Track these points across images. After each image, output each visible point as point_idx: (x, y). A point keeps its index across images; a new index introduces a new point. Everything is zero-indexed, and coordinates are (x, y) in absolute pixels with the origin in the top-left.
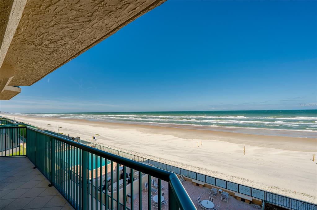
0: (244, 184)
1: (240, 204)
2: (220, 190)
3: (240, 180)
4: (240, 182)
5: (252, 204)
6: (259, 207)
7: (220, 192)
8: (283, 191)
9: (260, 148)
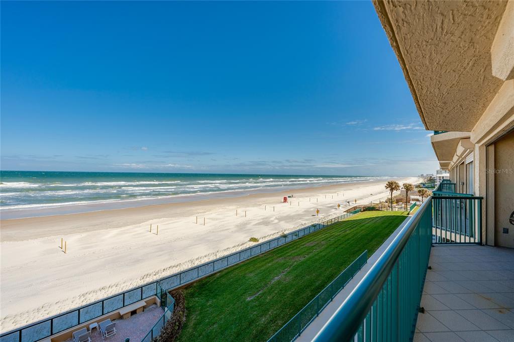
0: (110, 295)
1: (134, 321)
2: (91, 327)
3: (99, 292)
4: (101, 296)
5: (145, 310)
6: (154, 306)
7: (94, 329)
8: (155, 275)
9: (84, 235)
